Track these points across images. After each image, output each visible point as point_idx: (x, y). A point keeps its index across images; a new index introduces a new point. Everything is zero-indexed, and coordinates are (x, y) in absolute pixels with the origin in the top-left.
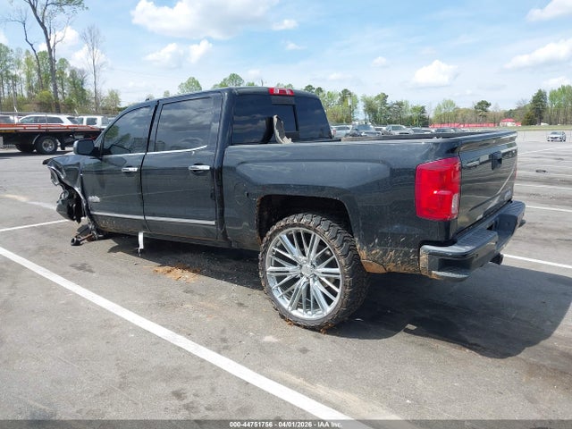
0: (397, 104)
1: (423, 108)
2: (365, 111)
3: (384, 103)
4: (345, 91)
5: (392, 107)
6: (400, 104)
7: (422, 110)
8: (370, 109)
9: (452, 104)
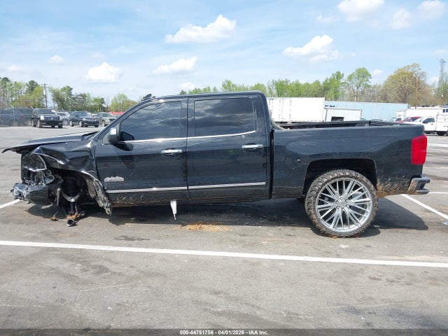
0: (81, 95)
1: (102, 99)
2: (54, 100)
3: (70, 94)
4: (32, 83)
5: (77, 98)
6: (84, 96)
7: (102, 101)
8: (58, 98)
9: (124, 97)
